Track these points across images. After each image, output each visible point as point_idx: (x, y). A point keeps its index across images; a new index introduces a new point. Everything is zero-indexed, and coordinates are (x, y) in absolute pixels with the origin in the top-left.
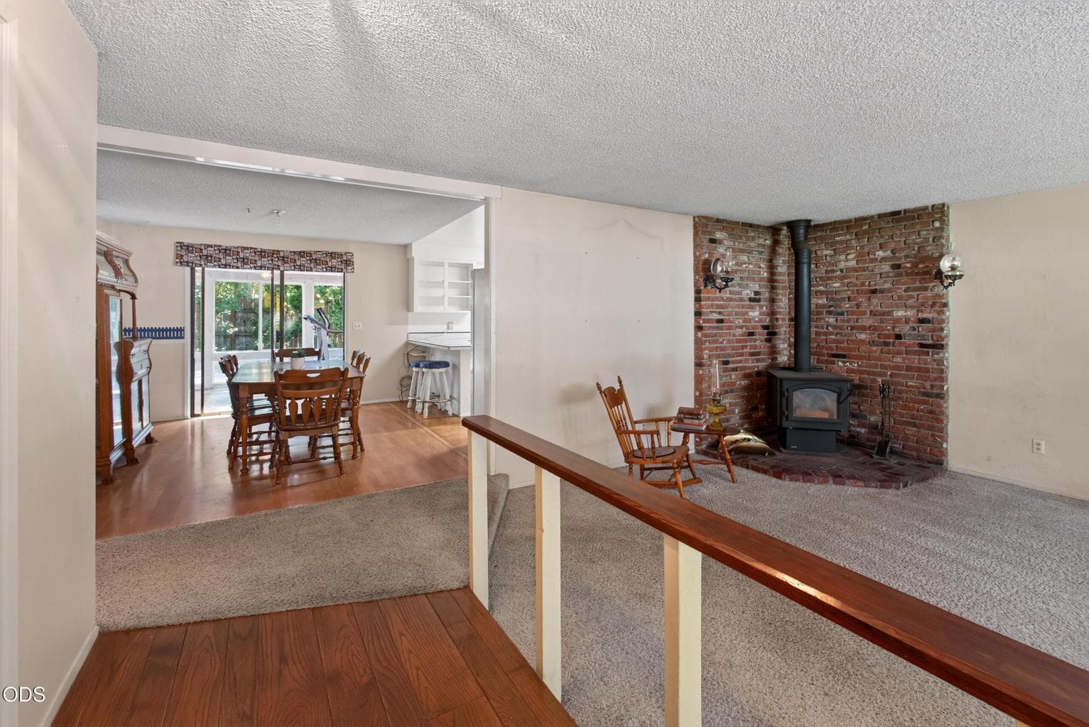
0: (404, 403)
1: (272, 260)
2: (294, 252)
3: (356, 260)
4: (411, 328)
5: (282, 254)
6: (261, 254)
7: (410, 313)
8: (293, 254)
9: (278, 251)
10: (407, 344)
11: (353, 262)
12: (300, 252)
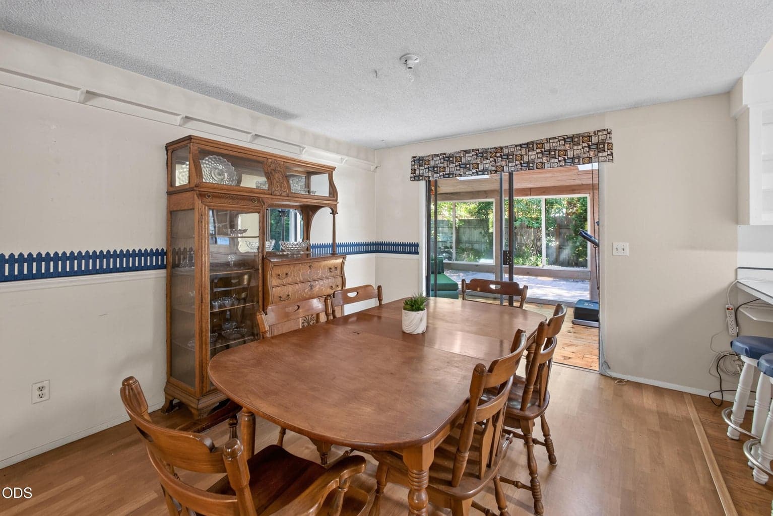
0: (719, 406)
1: (495, 160)
2: (521, 145)
3: (615, 139)
4: (744, 258)
5: (505, 151)
6: (483, 156)
7: (741, 229)
8: (519, 148)
9: (501, 148)
10: (735, 288)
11: (610, 144)
12: (528, 144)
